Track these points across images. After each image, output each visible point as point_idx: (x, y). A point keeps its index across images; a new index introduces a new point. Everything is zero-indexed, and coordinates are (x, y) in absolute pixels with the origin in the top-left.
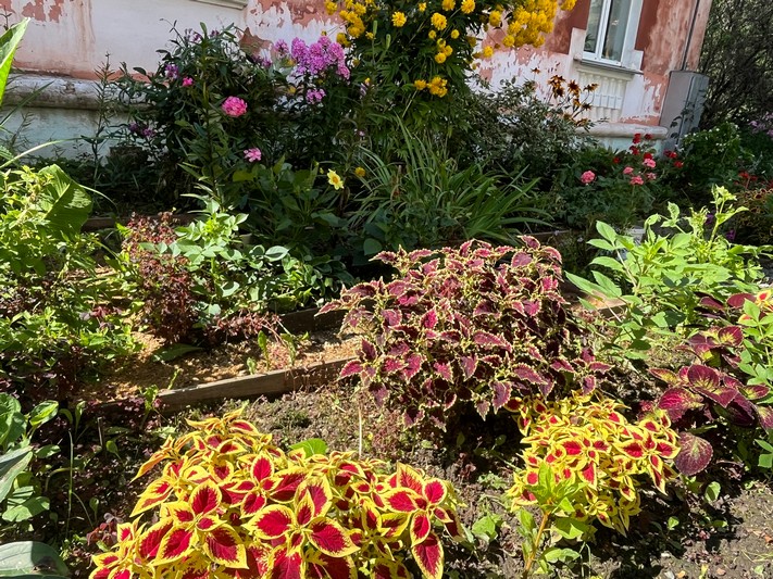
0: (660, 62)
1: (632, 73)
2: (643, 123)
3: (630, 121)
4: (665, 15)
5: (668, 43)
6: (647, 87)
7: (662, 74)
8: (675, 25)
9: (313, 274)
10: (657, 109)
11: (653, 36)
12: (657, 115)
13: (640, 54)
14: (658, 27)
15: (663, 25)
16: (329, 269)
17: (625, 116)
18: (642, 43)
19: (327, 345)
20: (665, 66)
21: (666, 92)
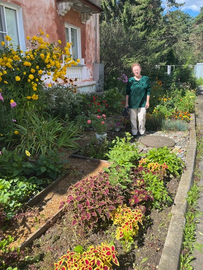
0: (89, 61)
1: (82, 66)
2: (88, 81)
3: (85, 81)
4: (88, 46)
5: (90, 55)
6: (87, 69)
7: (91, 64)
8: (91, 49)
9: (30, 185)
10: (91, 75)
11: (86, 53)
12: (92, 77)
13: (83, 59)
14: (87, 50)
15: (88, 49)
16: (34, 182)
17: (84, 79)
18: (83, 56)
19: (43, 207)
20: (91, 62)
21: (93, 69)
